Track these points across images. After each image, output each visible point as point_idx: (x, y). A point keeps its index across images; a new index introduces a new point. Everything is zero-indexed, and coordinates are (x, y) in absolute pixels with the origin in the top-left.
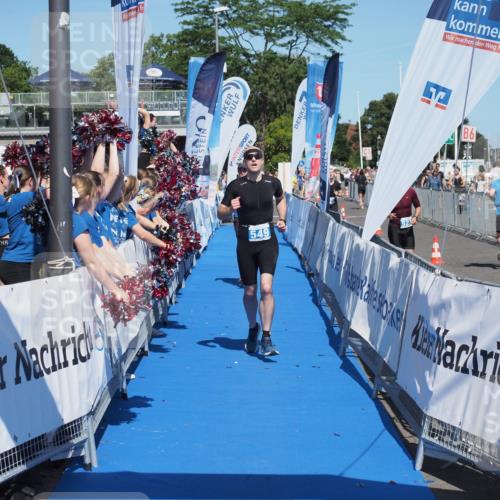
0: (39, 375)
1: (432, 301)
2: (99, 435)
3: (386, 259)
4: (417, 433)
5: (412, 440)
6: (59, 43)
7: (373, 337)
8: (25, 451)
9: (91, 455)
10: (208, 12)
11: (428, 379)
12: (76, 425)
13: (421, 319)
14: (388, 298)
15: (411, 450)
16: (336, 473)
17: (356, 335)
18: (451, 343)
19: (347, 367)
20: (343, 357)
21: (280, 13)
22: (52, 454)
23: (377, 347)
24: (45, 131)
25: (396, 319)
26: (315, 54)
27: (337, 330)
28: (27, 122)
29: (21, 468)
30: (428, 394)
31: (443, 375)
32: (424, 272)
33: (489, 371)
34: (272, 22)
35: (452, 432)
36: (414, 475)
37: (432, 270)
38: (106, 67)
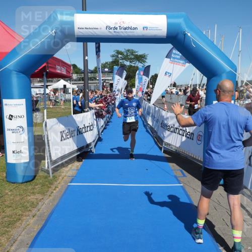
0: (82, 133)
1: (165, 117)
2: (95, 146)
3: (155, 108)
4: (162, 145)
5: (161, 146)
6: (86, 63)
7: (153, 125)
8: (79, 149)
9: (94, 150)
10: (118, 57)
11: (164, 134)
12: (90, 144)
13: (163, 121)
14: (156, 116)
15: (161, 149)
16: (145, 153)
17: (149, 124)
18: (169, 126)
19: (147, 131)
20: (146, 129)
21: (133, 57)
22: (85, 150)
23: (153, 127)
24: (83, 82)
25: (157, 121)
26: (140, 65)
27: (145, 124)
28: (80, 80)
29: (79, 153)
30: (164, 137)
31: (167, 133)
32: (163, 111)
33: (177, 132)
34: (131, 59)
35: (169, 145)
36: (162, 154)
37: (165, 110)
38: (96, 68)
